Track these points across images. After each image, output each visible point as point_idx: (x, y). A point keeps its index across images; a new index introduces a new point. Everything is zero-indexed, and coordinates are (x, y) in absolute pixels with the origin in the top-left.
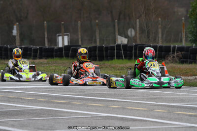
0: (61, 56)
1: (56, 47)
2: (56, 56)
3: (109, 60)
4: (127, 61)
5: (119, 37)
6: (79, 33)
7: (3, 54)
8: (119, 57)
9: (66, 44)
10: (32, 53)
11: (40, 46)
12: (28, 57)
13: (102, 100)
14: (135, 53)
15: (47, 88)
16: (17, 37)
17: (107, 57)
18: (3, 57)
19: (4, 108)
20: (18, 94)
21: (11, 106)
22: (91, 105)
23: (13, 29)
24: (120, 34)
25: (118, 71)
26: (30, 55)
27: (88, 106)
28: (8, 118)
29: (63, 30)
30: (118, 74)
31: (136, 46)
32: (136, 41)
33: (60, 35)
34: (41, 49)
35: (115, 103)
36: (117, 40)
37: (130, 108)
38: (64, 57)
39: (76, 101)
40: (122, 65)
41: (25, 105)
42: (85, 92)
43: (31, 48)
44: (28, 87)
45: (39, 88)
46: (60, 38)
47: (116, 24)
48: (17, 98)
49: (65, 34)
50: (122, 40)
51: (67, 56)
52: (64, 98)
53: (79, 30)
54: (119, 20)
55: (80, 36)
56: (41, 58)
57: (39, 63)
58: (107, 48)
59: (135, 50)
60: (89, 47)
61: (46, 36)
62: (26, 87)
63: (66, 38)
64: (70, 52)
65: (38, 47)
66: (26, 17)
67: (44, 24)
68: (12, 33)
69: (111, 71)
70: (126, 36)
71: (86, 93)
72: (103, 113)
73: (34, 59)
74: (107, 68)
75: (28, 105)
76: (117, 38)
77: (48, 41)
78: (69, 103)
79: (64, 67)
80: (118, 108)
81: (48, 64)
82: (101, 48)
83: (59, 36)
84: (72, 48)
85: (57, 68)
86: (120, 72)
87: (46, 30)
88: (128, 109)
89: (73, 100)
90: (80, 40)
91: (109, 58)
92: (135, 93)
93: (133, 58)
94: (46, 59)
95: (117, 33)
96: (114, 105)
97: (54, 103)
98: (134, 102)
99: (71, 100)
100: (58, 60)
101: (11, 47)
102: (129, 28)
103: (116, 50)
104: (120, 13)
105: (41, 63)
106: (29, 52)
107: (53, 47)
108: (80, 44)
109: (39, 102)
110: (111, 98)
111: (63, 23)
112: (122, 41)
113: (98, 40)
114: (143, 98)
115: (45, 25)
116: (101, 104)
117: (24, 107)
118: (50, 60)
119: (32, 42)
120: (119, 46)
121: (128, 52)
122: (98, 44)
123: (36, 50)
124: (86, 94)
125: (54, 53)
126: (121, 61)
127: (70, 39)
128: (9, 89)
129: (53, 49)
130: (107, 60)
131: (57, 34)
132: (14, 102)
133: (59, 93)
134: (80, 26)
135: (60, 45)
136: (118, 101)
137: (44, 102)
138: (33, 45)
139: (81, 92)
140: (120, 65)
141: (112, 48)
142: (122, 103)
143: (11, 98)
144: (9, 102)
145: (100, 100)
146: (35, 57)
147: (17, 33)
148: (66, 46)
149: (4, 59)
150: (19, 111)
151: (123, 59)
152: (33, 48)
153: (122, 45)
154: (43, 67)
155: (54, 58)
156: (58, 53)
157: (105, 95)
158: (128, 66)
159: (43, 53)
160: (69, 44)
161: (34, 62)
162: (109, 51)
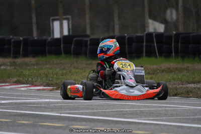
0: (58, 53)
1: (50, 38)
2: (50, 53)
4: (163, 58)
5: (150, 21)
6: (87, 16)
8: (150, 53)
9: (66, 33)
10: (12, 49)
11: (25, 37)
12: (5, 54)
13: (119, 121)
14: (176, 47)
15: (34, 103)
17: (131, 53)
24: (155, 19)
26: (9, 51)
29: (61, 11)
31: (177, 35)
32: (177, 28)
33: (57, 20)
34: (25, 41)
35: (140, 126)
36: (148, 27)
38: (63, 54)
39: (79, 123)
40: (155, 67)
42: (93, 109)
43: (10, 40)
44: (3, 102)
45: (20, 104)
46: (56, 24)
49: (64, 17)
50: (156, 27)
51: (68, 52)
52: (59, 119)
53: (87, 10)
55: (88, 21)
56: (25, 55)
57: (22, 64)
59: (177, 42)
60: (102, 37)
61: (34, 20)
63: (65, 23)
64: (72, 46)
65: (21, 38)
70: (164, 21)
73: (15, 57)
76: (148, 23)
77: (38, 29)
78: (67, 127)
79: (62, 70)
81: (37, 64)
83: (54, 20)
84: (75, 39)
85: (50, 71)
87: (34, 11)
89: (73, 123)
90: (88, 27)
91: (134, 55)
92: (174, 110)
93: (173, 54)
94: (33, 57)
95: (147, 16)
96: (139, 129)
97: (42, 126)
98: (171, 125)
99: (70, 123)
100: (53, 59)
102: (166, 8)
103: (146, 42)
105: (26, 64)
106: (6, 47)
107: (45, 37)
108: (88, 32)
109: (19, 126)
110: (135, 118)
112: (155, 29)
113: (117, 27)
114: (187, 119)
115: (33, 2)
118: (40, 59)
120: (150, 35)
122: (117, 34)
123: (17, 44)
124: (96, 113)
125: (47, 48)
126: (153, 59)
129: (45, 40)
131: (52, 18)
133: (52, 111)
134: (88, 4)
135: (57, 35)
136: (145, 124)
137: (28, 125)
138: (14, 35)
139: (88, 109)
140: (152, 67)
141: (140, 39)
142: (152, 126)
145: (117, 122)
146: (16, 55)
148: (65, 37)
151: (156, 57)
152: (12, 40)
153: (154, 34)
154: (29, 70)
155: (48, 55)
156: (53, 48)
157: (125, 114)
158: (163, 68)
159: (29, 48)
160: (71, 33)
161: (14, 62)
162: (134, 44)
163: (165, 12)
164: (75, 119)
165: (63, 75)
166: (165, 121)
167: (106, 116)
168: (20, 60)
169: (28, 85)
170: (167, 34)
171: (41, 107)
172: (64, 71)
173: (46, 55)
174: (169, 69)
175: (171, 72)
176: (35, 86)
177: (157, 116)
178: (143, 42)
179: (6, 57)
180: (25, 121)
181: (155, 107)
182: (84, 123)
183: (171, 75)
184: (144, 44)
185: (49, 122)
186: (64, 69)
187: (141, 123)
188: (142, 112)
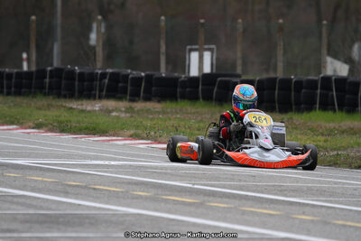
0: (193, 97)
1: (183, 76)
2: (183, 97)
3: (303, 112)
4: (344, 114)
5: (329, 59)
6: (239, 48)
7: (63, 86)
8: (326, 106)
10: (129, 88)
11: (148, 73)
12: (119, 95)
13: (277, 200)
15: (156, 168)
16: (97, 49)
17: (298, 104)
18: (63, 93)
19: (54, 206)
20: (89, 177)
21: (70, 204)
22: (252, 212)
23: (90, 30)
24: (335, 56)
25: (322, 138)
26: (124, 91)
27: (244, 213)
28: (59, 230)
29: (202, 37)
30: (321, 144)
33: (195, 50)
34: (149, 77)
35: (307, 209)
36: (325, 67)
37: (341, 222)
38: (201, 100)
40: (332, 125)
41: (101, 203)
43: (128, 76)
44: (113, 163)
46: (194, 56)
47: (324, 30)
48: (85, 187)
49: (206, 47)
50: (336, 68)
51: (208, 98)
52: (191, 192)
53: (239, 39)
54: (333, 21)
55: (239, 54)
56: (147, 99)
57: (142, 110)
58: (299, 84)
60: (258, 79)
62: (107, 163)
63: (207, 56)
64: (215, 89)
65: (143, 74)
66: (123, 5)
67: (159, 20)
68: (88, 38)
69: (305, 138)
70: (349, 61)
71: (242, 183)
72: (277, 230)
73: (132, 100)
74: (296, 128)
75: (107, 203)
76: (326, 62)
77: (167, 63)
78: (202, 204)
79: (199, 122)
80: (312, 221)
81: (164, 112)
82: (285, 84)
83: (191, 50)
84: (219, 79)
85: (183, 123)
86: (326, 141)
87: (163, 36)
88: (334, 224)
89: (211, 199)
90: (239, 62)
91: (303, 106)
92: (355, 190)
93: (359, 108)
94: (159, 102)
95: (324, 51)
96: (304, 213)
97: (166, 201)
98: (351, 210)
99: (206, 198)
100: (185, 106)
101: (82, 70)
102: (353, 42)
103: (321, 88)
104: (337, 7)
105: (148, 111)
106: (120, 85)
107: (176, 74)
108: (239, 71)
109: (133, 198)
110: (299, 197)
111: (202, 21)
112: (335, 71)
113: (280, 66)
115: (163, 24)
116: (274, 209)
117: (99, 209)
118: (168, 105)
119: (133, 62)
120: (327, 80)
121: (347, 96)
122: (280, 74)
123: (137, 81)
124: (244, 186)
125: (178, 90)
126: (330, 114)
127: (216, 59)
128: (68, 165)
129: (177, 79)
130: (299, 110)
131: (188, 47)
132: (76, 196)
133: (181, 181)
134: (241, 30)
135: (194, 72)
136: (313, 206)
137: (146, 198)
138: (132, 69)
139: (233, 180)
140: (327, 125)
142: (323, 210)
143: (70, 186)
144: (66, 194)
145: (272, 201)
146: (134, 97)
147: (98, 40)
148: (205, 76)
149: (65, 97)
150: (87, 217)
151: (335, 111)
152: (130, 76)
153: (333, 78)
154: (151, 119)
155: (179, 100)
156: (188, 90)
157: (286, 190)
158: (344, 128)
159: (153, 88)
160: (214, 71)
161: (131, 107)
162: (303, 91)
163: (351, 47)
164: (213, 194)
165: (199, 130)
166: (341, 204)
167: (258, 192)
168: (139, 105)
169: (149, 142)
170: (351, 79)
171: (165, 174)
172: (202, 125)
173: (176, 100)
174: (352, 129)
175: (355, 133)
176: (160, 143)
177: (331, 196)
178: (317, 89)
179: (120, 99)
180: (143, 191)
181: (329, 182)
182: (227, 200)
183: (354, 138)
184: (319, 91)
185: (176, 196)
186: (201, 121)
187: (308, 205)
188: (310, 189)
